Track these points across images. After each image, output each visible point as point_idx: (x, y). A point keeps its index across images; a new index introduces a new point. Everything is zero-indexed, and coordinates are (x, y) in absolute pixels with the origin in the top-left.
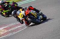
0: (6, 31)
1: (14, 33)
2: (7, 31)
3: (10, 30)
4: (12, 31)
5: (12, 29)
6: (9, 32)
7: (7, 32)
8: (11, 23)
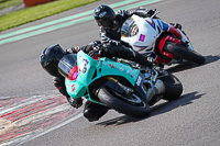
0: (11, 125)
1: (41, 132)
2: (14, 124)
3: (25, 122)
4: (33, 127)
5: (33, 118)
6: (23, 129)
7: (14, 128)
8: (29, 96)
